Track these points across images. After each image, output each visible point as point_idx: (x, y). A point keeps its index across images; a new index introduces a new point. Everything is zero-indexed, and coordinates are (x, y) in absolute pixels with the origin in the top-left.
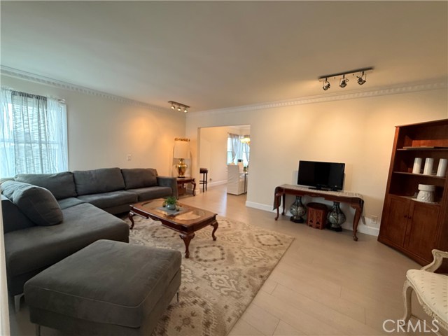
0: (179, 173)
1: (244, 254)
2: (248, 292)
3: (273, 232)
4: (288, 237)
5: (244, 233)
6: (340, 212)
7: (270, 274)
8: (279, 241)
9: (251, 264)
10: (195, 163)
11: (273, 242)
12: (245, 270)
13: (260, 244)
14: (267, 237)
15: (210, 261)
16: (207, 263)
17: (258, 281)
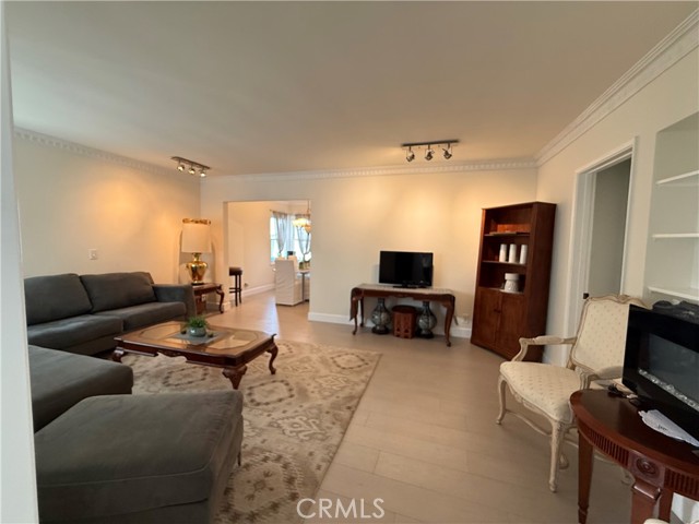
0: (194, 277)
1: (320, 385)
2: (337, 430)
3: (353, 351)
4: (373, 353)
5: (314, 357)
6: (430, 314)
7: (358, 403)
8: (363, 360)
9: (332, 395)
10: (220, 259)
11: (356, 362)
12: (326, 404)
13: (339, 369)
14: (346, 357)
15: (274, 402)
16: (270, 406)
17: (345, 414)
